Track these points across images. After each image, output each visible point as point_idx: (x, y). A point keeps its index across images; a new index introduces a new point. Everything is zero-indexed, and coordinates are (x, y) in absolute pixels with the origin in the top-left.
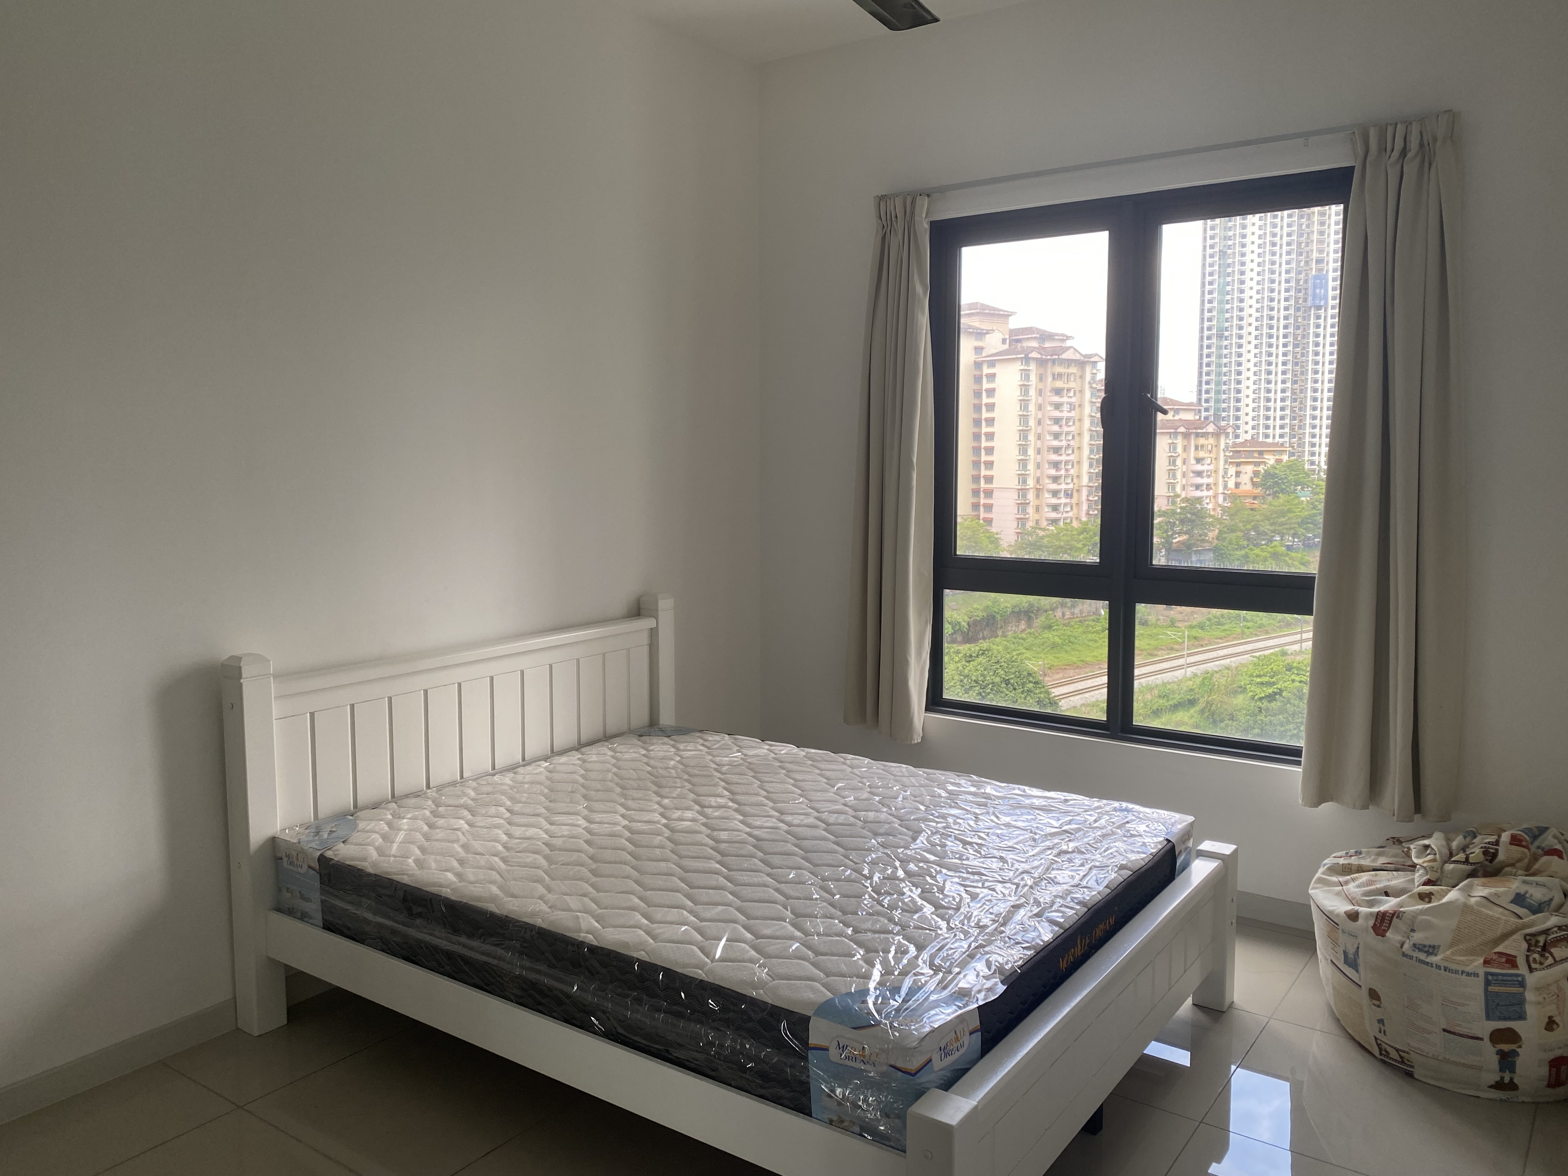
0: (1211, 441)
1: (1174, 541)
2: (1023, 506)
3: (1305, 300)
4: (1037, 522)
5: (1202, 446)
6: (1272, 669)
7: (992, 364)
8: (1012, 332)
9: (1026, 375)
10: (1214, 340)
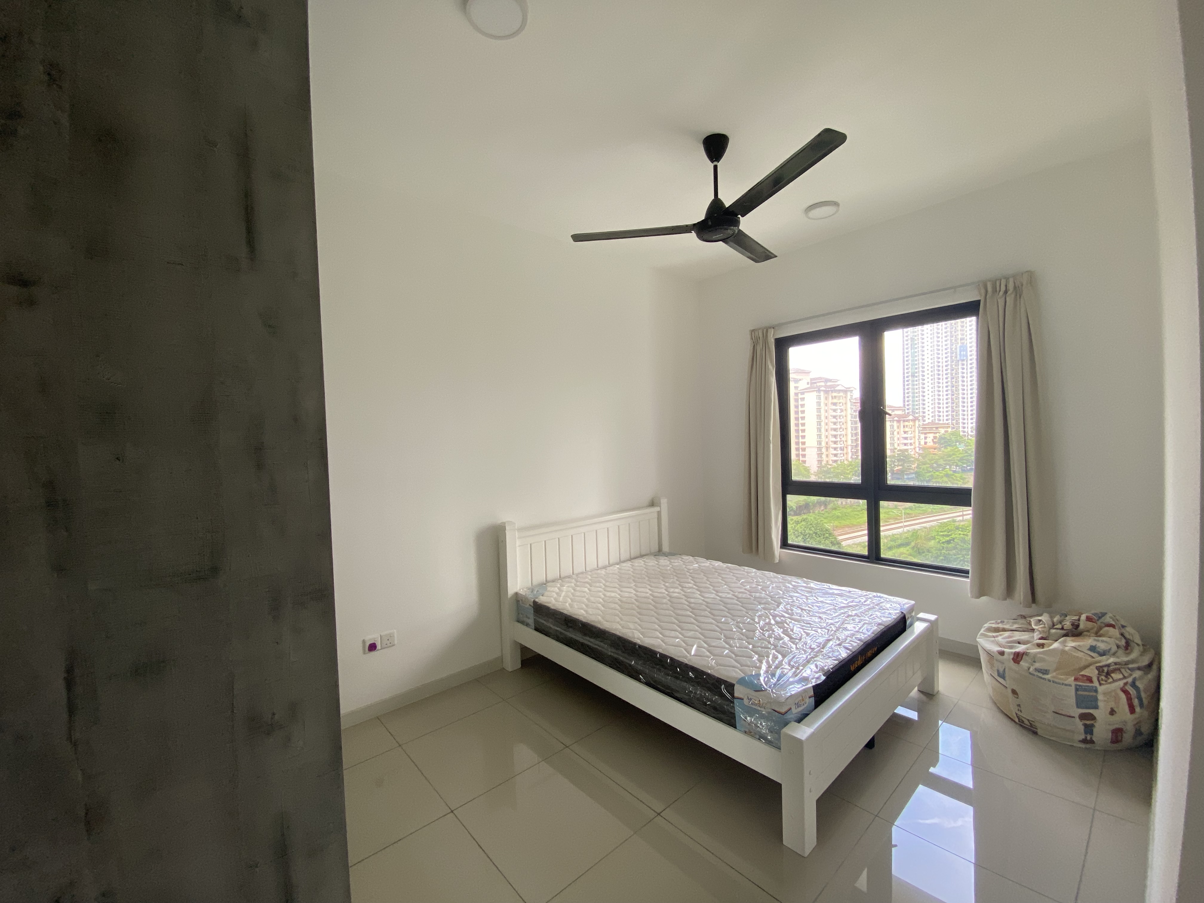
0: (911, 423)
1: (895, 469)
2: (820, 455)
3: (956, 357)
4: (827, 461)
5: (907, 426)
6: (948, 528)
7: (803, 393)
8: (811, 380)
9: (819, 397)
10: (910, 378)
